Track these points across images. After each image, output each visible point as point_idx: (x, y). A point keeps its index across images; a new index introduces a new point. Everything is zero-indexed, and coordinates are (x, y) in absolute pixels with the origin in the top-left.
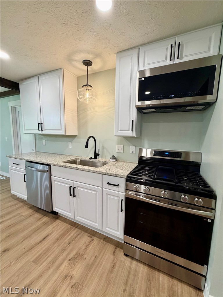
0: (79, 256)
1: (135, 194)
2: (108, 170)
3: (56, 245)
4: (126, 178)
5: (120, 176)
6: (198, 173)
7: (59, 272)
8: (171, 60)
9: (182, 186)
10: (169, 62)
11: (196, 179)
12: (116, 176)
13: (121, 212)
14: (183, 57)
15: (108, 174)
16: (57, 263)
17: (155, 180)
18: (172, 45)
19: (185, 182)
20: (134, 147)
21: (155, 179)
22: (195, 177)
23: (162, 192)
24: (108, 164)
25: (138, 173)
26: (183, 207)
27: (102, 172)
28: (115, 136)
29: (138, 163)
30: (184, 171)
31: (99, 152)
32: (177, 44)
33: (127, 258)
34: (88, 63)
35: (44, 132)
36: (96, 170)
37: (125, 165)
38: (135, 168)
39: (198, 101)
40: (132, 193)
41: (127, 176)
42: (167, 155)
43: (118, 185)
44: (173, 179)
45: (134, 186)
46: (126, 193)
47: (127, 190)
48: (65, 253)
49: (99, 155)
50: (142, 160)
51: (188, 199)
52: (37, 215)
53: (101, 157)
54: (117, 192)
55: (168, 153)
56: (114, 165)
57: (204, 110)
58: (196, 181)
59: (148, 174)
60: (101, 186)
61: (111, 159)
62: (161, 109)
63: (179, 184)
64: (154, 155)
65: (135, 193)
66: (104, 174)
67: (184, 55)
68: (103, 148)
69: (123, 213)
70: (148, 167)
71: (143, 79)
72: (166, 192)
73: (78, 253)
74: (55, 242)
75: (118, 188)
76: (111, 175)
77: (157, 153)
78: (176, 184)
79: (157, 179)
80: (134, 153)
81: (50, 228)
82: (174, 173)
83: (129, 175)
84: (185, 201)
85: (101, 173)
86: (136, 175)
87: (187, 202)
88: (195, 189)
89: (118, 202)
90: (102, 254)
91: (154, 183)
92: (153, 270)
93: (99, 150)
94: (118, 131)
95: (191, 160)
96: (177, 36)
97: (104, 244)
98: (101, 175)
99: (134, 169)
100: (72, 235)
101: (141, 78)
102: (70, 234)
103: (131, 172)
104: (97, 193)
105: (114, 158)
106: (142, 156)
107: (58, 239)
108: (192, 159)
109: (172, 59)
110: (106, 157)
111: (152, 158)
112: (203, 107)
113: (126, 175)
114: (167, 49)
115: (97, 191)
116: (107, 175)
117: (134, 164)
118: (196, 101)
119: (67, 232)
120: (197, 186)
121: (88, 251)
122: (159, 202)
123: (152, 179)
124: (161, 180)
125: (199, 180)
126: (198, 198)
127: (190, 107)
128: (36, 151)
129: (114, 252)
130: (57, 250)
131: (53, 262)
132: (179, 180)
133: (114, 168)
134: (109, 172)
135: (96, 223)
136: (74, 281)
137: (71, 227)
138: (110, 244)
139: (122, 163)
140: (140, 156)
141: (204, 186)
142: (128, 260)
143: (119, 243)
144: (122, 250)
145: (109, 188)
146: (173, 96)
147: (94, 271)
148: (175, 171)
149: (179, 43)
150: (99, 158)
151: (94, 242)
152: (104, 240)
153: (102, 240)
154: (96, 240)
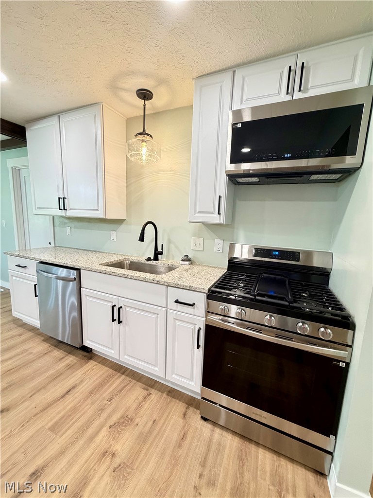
0: (126, 421)
1: (221, 320)
2: (177, 279)
3: (89, 401)
4: (207, 293)
5: (196, 290)
6: (326, 286)
7: (93, 446)
8: (287, 93)
9: (300, 308)
10: (284, 97)
11: (322, 296)
12: (190, 289)
13: (198, 348)
14: (308, 89)
15: (176, 287)
16: (90, 431)
17: (255, 297)
18: (290, 67)
19: (305, 302)
20: (221, 242)
22: (320, 293)
23: (267, 317)
24: (178, 269)
25: (227, 286)
26: (300, 341)
28: (190, 222)
29: (227, 267)
30: (304, 283)
31: (162, 249)
32: (299, 65)
33: (205, 423)
34: (145, 95)
35: (69, 213)
36: (157, 279)
37: (205, 271)
38: (222, 276)
39: (330, 166)
40: (216, 320)
41: (209, 290)
42: (275, 255)
43: (194, 304)
44: (285, 296)
45: (220, 307)
46: (206, 317)
47: (208, 312)
48: (104, 415)
49: (161, 253)
50: (234, 263)
51: (309, 329)
52: (57, 353)
53: (165, 257)
54: (192, 316)
55: (277, 253)
56: (186, 271)
57: (340, 181)
58: (322, 299)
59: (244, 286)
60: (164, 306)
61: (182, 260)
62: (268, 178)
63: (295, 305)
64: (255, 255)
65: (221, 317)
66: (170, 286)
67: (310, 86)
68: (169, 241)
69: (201, 350)
70: (244, 275)
71: (239, 125)
72: (273, 317)
73: (125, 416)
74: (87, 397)
75: (192, 310)
76: (182, 287)
77: (259, 252)
79: (259, 295)
80: (221, 251)
81: (79, 374)
82: (287, 285)
83: (212, 289)
84: (304, 332)
85: (166, 284)
86: (224, 289)
87: (306, 334)
88: (321, 312)
89: (194, 331)
90: (164, 417)
91: (254, 301)
92: (248, 443)
93: (162, 245)
94: (195, 214)
95: (315, 265)
96: (300, 51)
97: (169, 400)
98: (166, 287)
100: (115, 385)
101: (237, 124)
102: (111, 385)
103: (215, 283)
104: (157, 317)
105: (187, 259)
106: (234, 256)
107: (91, 393)
108: (317, 262)
109: (289, 91)
110: (173, 256)
111: (251, 261)
112: (338, 176)
113: (207, 289)
114: (281, 74)
115: (158, 314)
117: (222, 270)
118: (327, 166)
119: (108, 381)
120: (324, 308)
121: (142, 412)
122: (261, 333)
123: (249, 296)
124: (264, 297)
125: (327, 297)
126: (325, 328)
127: (317, 176)
128: (55, 246)
129: (185, 415)
130: (89, 410)
131: (83, 429)
132: (294, 297)
133: (186, 276)
134: (179, 283)
135: (155, 366)
136: (118, 461)
137: (114, 372)
138: (178, 401)
139: (201, 267)
140: (231, 257)
141: (334, 308)
142: (208, 426)
143: (193, 399)
144: (198, 411)
145: (178, 310)
146: (289, 155)
147: (151, 444)
148: (289, 282)
149: (303, 63)
150: (163, 259)
151: (153, 397)
152: (168, 395)
153: (165, 395)
154: (155, 394)
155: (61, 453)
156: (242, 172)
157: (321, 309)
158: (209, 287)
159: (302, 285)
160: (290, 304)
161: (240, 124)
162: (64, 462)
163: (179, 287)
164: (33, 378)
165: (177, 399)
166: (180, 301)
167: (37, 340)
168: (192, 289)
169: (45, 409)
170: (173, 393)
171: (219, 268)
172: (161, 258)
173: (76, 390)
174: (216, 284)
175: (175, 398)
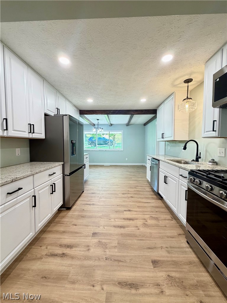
0: (157, 219)
3: (151, 208)
4: (189, 171)
7: (143, 216)
12: (185, 169)
16: (145, 213)
33: (187, 243)
34: (188, 81)
36: (176, 164)
41: (191, 170)
48: (152, 213)
49: (200, 157)
52: (152, 193)
54: (186, 184)
60: (178, 178)
61: (209, 162)
66: (180, 168)
71: (218, 80)
74: (151, 207)
81: (153, 201)
90: (169, 228)
93: (200, 153)
100: (161, 210)
102: (161, 209)
104: (176, 183)
105: (213, 161)
107: (153, 207)
119: (160, 208)
121: (164, 221)
122: (206, 195)
128: (165, 154)
129: (180, 234)
130: (149, 209)
131: (144, 212)
135: (175, 207)
136: (146, 223)
137: (165, 207)
138: (182, 230)
142: (187, 245)
144: (187, 239)
145: (182, 180)
147: (159, 229)
151: (172, 221)
152: (179, 226)
153: (178, 225)
154: (174, 222)
155: (136, 211)
162: (135, 213)
164: (142, 195)
167: (150, 188)
169: (140, 202)
173: (149, 204)
175: (182, 228)
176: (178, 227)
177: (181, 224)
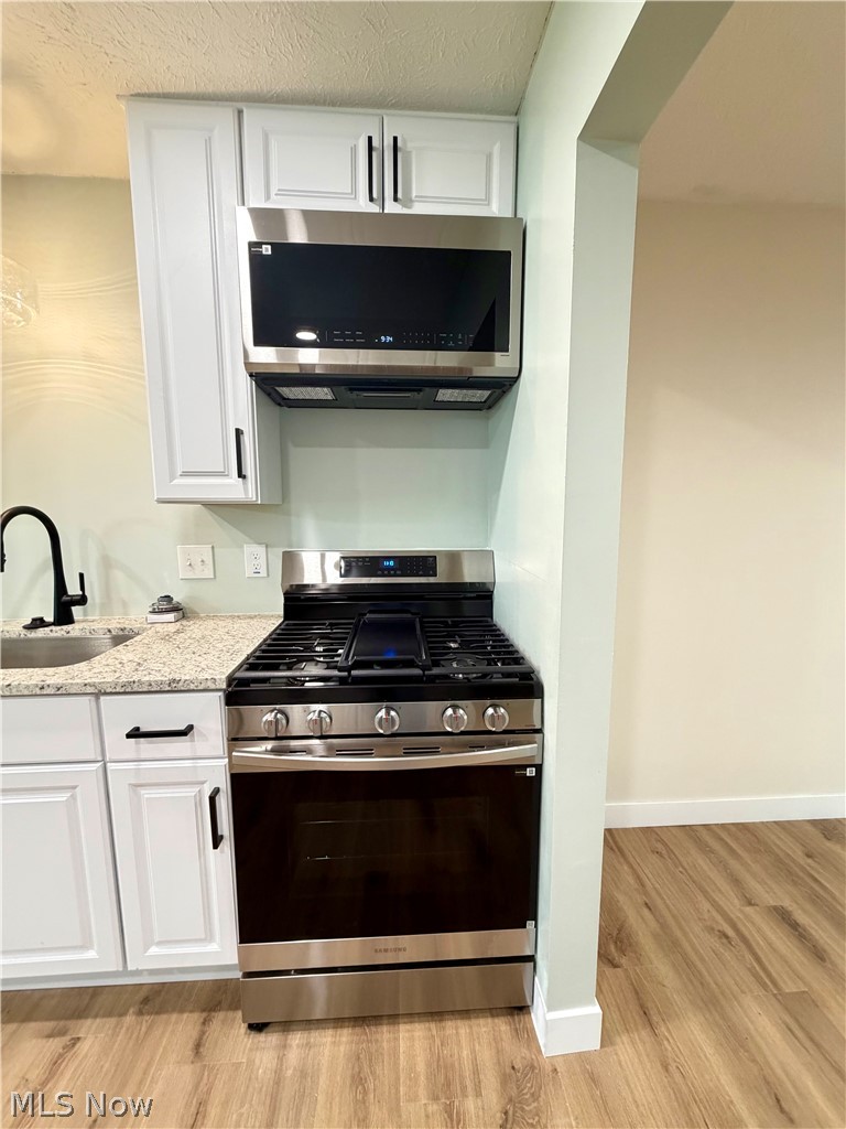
1: (273, 751)
2: (129, 668)
4: (224, 691)
5: (192, 687)
6: (489, 619)
8: (371, 199)
9: (446, 677)
10: (363, 205)
11: (483, 641)
12: (173, 688)
13: (216, 846)
14: (411, 201)
15: (128, 690)
17: (349, 673)
18: (370, 139)
19: (454, 660)
20: (261, 550)
21: (349, 669)
22: (481, 636)
23: (380, 715)
24: (138, 638)
25: (284, 658)
26: (452, 750)
27: (93, 685)
28: (161, 501)
29: (282, 613)
30: (449, 621)
31: (82, 588)
32: (389, 142)
33: (262, 1037)
36: (58, 680)
37: (222, 631)
38: (270, 635)
39: (471, 370)
40: (259, 755)
41: (231, 680)
42: (389, 569)
43: (191, 728)
44: (412, 657)
45: (264, 719)
46: (230, 757)
47: (236, 739)
49: (82, 600)
50: (299, 599)
51: (465, 717)
53: (97, 612)
54: (187, 763)
55: (392, 563)
56: (166, 638)
57: (490, 408)
58: (485, 647)
59: (324, 651)
60: (92, 757)
61: (153, 612)
62: (351, 390)
63: (436, 671)
64: (347, 574)
65: (269, 745)
66: (106, 694)
67: (414, 194)
68: (107, 563)
69: (228, 846)
70: (324, 624)
71: (267, 250)
72: (393, 710)
75: (189, 744)
76: (145, 690)
77: (353, 564)
78: (424, 671)
79: (357, 665)
80: (263, 574)
82: (418, 632)
83: (238, 675)
84: (457, 727)
85: (89, 690)
86: (275, 668)
87: (462, 729)
88: (485, 676)
89: (198, 804)
91: (348, 684)
92: (373, 1028)
93: (81, 576)
94: (172, 478)
95: (468, 579)
96: (388, 112)
97: (144, 1029)
98: (93, 698)
99: (265, 640)
101: (259, 244)
103: (248, 658)
104: (73, 797)
105: (168, 606)
106: (306, 582)
108: (470, 575)
109: (375, 196)
110: (125, 604)
111: (344, 589)
112: (487, 393)
113: (224, 677)
114: (354, 150)
115: (74, 787)
116: (125, 693)
117: (269, 616)
118: (467, 369)
120: (489, 664)
122: (371, 755)
123: (336, 673)
124: (372, 668)
125: (494, 641)
126: (495, 706)
127: (450, 391)
129: (198, 1046)
132: (432, 655)
133: (164, 653)
134: (135, 678)
135: (84, 947)
138: (174, 1016)
139: (212, 622)
140: (291, 586)
141: (507, 661)
142: (270, 1039)
143: (221, 987)
144: (239, 1014)
145: (143, 757)
146: (389, 339)
148: (421, 623)
149: (395, 139)
150: (89, 618)
151: (83, 1047)
152: (140, 1013)
153: (129, 1019)
154: (93, 1036)
156: (297, 371)
157: (484, 668)
158: (230, 671)
159: (446, 624)
160: (426, 672)
161: (269, 247)
163: (135, 689)
165: (173, 1011)
166: (143, 729)
168: (180, 686)
170: (158, 998)
171: (262, 617)
172: (85, 614)
174: (250, 661)
175: (166, 1012)
176: (150, 1028)
177: (142, 994)
